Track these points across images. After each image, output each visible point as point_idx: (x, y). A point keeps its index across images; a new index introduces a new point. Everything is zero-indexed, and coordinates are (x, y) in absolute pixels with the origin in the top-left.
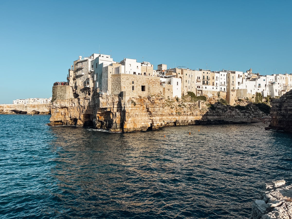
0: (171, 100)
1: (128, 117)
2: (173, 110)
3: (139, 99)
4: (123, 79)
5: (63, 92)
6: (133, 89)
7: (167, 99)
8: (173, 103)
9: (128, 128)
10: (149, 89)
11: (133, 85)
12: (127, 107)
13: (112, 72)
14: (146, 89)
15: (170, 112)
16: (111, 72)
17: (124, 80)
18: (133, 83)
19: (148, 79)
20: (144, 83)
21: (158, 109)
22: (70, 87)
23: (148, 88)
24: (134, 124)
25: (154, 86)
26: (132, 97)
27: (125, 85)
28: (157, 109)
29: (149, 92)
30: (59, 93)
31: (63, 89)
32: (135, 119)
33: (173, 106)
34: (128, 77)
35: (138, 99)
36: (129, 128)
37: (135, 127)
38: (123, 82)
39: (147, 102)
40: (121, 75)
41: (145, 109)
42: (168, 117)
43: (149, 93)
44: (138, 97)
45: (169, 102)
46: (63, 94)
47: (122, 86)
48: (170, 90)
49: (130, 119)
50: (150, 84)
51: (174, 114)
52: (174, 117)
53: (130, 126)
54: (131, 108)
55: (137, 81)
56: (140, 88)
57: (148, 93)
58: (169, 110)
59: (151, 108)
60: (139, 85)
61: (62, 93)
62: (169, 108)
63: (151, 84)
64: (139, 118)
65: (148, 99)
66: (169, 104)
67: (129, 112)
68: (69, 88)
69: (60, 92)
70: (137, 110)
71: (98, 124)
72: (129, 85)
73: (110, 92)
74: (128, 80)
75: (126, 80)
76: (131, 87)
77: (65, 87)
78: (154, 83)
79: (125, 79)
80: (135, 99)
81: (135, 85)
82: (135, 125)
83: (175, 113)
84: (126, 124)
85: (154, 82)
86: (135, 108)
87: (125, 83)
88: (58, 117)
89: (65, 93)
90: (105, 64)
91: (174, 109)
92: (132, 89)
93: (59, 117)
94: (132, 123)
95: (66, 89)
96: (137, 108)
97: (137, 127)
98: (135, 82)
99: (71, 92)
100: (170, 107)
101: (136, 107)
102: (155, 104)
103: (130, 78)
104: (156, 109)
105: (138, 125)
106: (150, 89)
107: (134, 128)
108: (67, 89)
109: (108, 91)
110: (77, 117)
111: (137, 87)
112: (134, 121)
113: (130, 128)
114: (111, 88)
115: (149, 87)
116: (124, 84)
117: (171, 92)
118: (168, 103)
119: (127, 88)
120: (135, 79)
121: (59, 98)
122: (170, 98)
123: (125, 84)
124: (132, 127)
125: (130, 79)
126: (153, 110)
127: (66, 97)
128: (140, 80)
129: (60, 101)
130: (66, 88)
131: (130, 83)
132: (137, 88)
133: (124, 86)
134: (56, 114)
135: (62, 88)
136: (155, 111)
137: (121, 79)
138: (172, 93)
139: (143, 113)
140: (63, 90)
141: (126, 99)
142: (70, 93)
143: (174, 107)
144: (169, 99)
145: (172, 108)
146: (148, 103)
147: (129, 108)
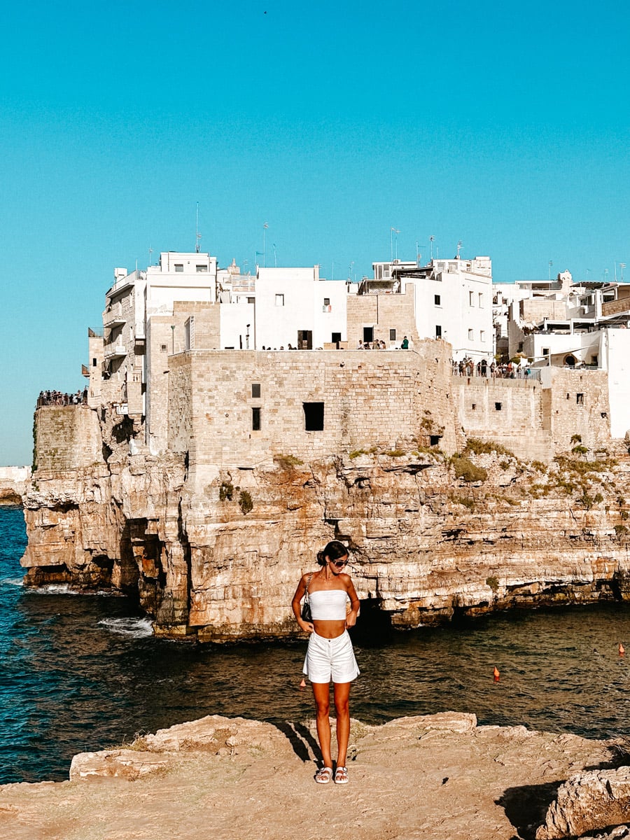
0: (590, 458)
1: (201, 568)
2: (592, 513)
3: (274, 474)
4: (201, 376)
5: (63, 436)
6: (256, 426)
7: (570, 449)
8: (600, 475)
9: (214, 623)
10: (345, 417)
11: (256, 402)
12: (193, 522)
13: (169, 347)
14: (330, 417)
15: (574, 527)
16: (164, 347)
17: (208, 380)
18: (256, 391)
19: (342, 366)
20: (317, 390)
21: (391, 521)
22: (89, 410)
23: (342, 413)
24: (249, 606)
25: (374, 403)
26: (234, 467)
27: (211, 404)
28: (386, 523)
29: (345, 433)
30: (47, 443)
31: (62, 424)
32: (253, 578)
33: (596, 489)
34: (227, 365)
35: (271, 473)
36: (217, 623)
37: (256, 621)
38: (201, 390)
39: (332, 485)
40: (193, 359)
41: (319, 522)
42: (556, 554)
43: (347, 440)
44: (272, 466)
45: (574, 466)
46: (63, 446)
47: (195, 412)
48: (587, 398)
49: (221, 579)
50: (352, 392)
51: (602, 534)
52: (595, 555)
53: (226, 612)
54: (219, 526)
55: (280, 384)
56: (299, 416)
57: (339, 437)
58: (567, 514)
59: (347, 520)
60: (290, 402)
61: (57, 439)
62: (570, 502)
63: (359, 390)
64: (283, 572)
65: (333, 471)
66: (574, 481)
67: (206, 546)
68: (86, 414)
69: (50, 436)
70: (265, 532)
71: (145, 594)
72: (235, 404)
73: (162, 440)
74: (227, 378)
75: (217, 380)
76: (244, 412)
77: (71, 411)
78: (374, 386)
79: (213, 377)
80: (256, 474)
81: (264, 403)
82: (252, 609)
83: (613, 532)
84: (198, 604)
85: (374, 382)
86: (253, 523)
87: (210, 397)
88: (52, 549)
89: (72, 438)
90: (154, 306)
91: (601, 505)
92: (251, 424)
93: (57, 548)
94: (241, 600)
95: (73, 420)
96: (263, 523)
97: (266, 621)
98: (267, 387)
99: (93, 435)
100: (577, 494)
101: (257, 517)
102: (371, 498)
103: (239, 368)
104: (380, 522)
105: (270, 610)
106: (351, 416)
107: (249, 625)
108: (77, 421)
109: (152, 440)
110: (109, 549)
111: (275, 411)
112: (246, 588)
113: (224, 626)
114: (164, 421)
115: (346, 411)
116: (207, 401)
117: (599, 409)
118: (566, 474)
119: (225, 419)
120: (267, 373)
121: (49, 464)
122: (588, 442)
123: (213, 401)
124: (239, 620)
125: (240, 375)
126: (364, 529)
127: (76, 457)
128: (295, 376)
129: (51, 476)
130: (73, 415)
131: (238, 395)
132: (277, 418)
133: (206, 409)
134: (45, 535)
135: (59, 420)
136: (375, 535)
137: (194, 377)
138: (603, 415)
139: (310, 543)
140: (63, 427)
141: (197, 481)
142: (89, 437)
143: (603, 494)
144: (581, 450)
145: (586, 502)
146: (335, 490)
147: (206, 522)
